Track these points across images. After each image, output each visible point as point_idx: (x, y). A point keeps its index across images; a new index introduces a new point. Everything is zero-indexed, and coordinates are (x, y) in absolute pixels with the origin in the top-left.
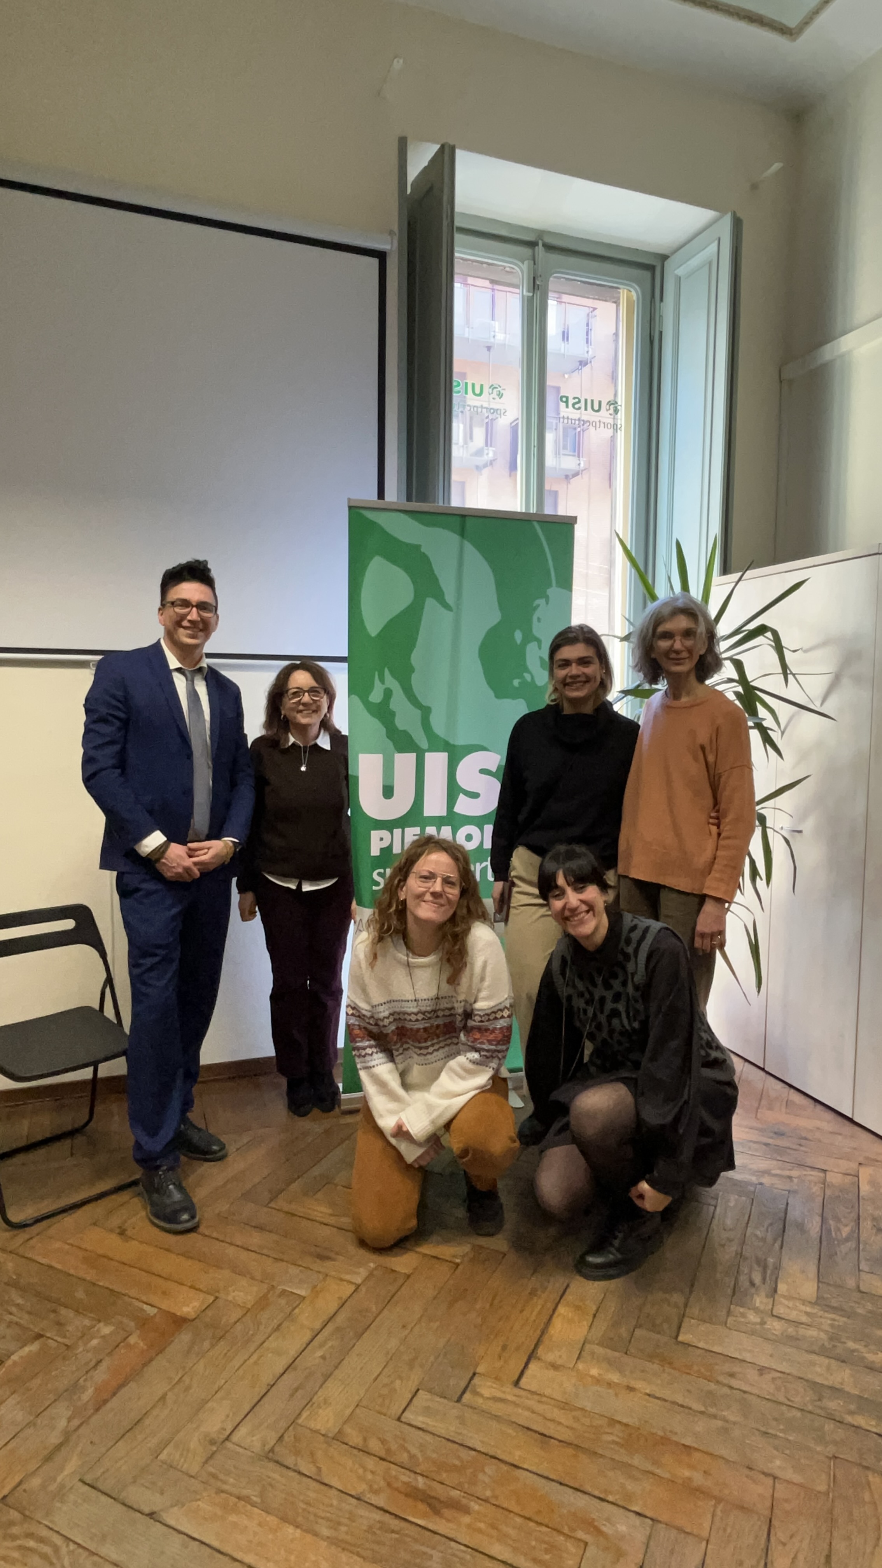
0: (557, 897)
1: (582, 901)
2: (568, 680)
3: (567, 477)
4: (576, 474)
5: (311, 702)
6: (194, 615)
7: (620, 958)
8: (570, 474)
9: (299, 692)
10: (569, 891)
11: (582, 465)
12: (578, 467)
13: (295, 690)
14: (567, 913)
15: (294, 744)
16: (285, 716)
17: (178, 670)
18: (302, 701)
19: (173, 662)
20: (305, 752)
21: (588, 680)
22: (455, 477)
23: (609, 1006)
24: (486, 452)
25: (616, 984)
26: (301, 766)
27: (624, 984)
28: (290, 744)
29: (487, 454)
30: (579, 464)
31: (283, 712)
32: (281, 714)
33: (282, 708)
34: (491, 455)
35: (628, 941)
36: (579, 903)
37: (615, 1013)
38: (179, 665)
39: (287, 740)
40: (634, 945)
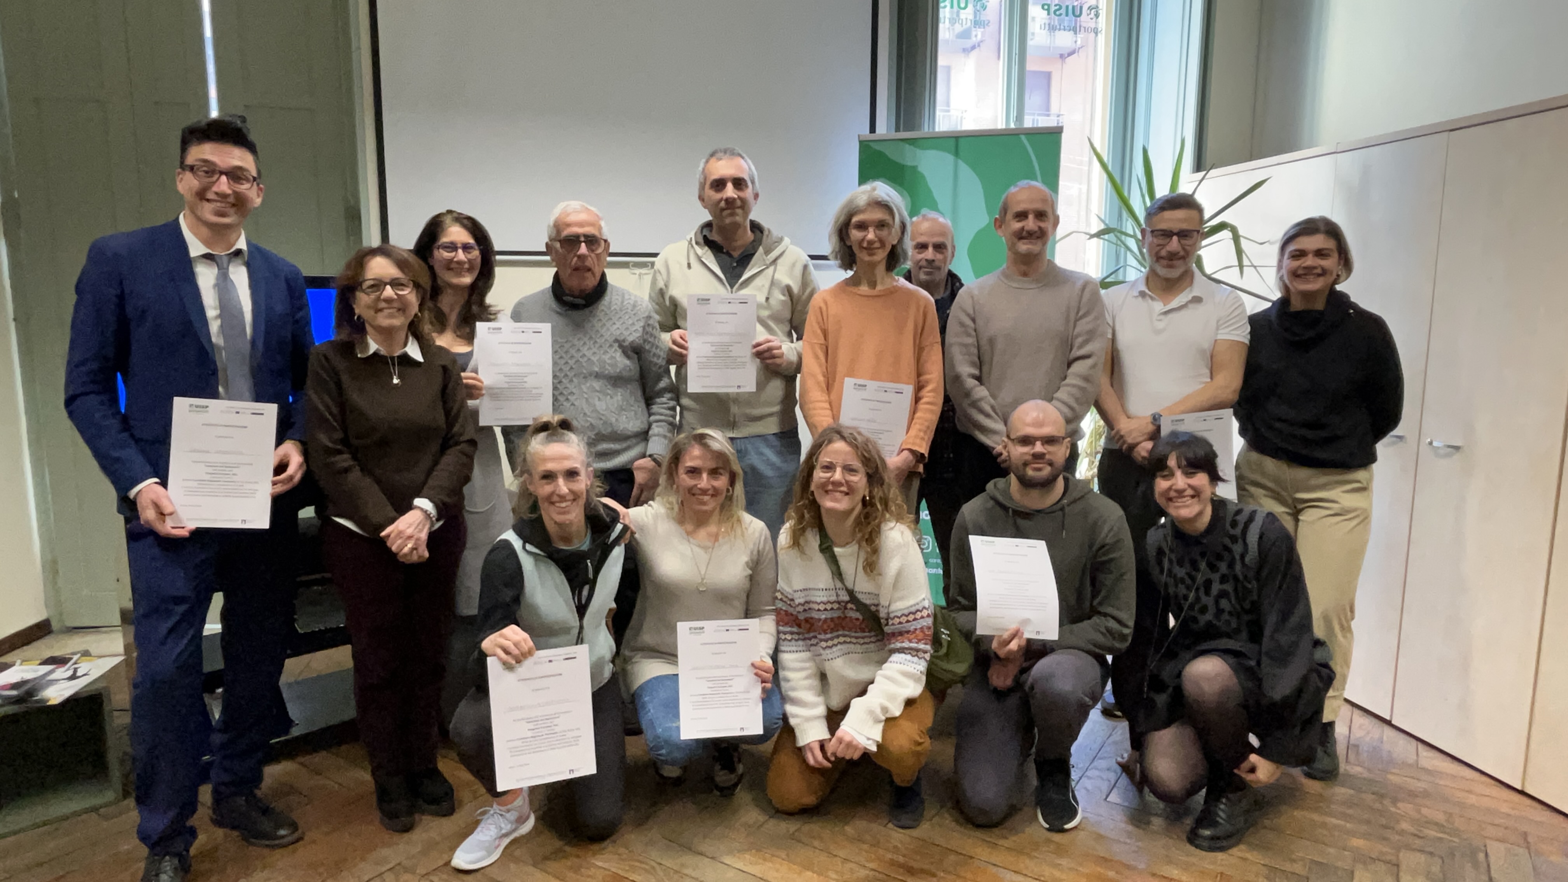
0: (1165, 477)
1: (1190, 486)
2: (1300, 272)
3: (1062, 56)
4: (1070, 54)
5: (395, 297)
6: (223, 185)
7: (1227, 541)
8: (1065, 52)
9: (379, 285)
10: (1179, 474)
11: (1079, 42)
12: (1074, 45)
13: (372, 282)
14: (1172, 494)
15: (375, 354)
16: (359, 317)
17: (208, 257)
18: (382, 297)
19: (196, 248)
20: (394, 365)
21: (1324, 272)
22: (941, 61)
23: (1216, 588)
24: (974, 33)
25: (1223, 567)
26: (392, 379)
27: (1231, 565)
28: (371, 352)
29: (976, 36)
30: (1076, 42)
31: (357, 311)
32: (354, 314)
33: (354, 306)
34: (979, 37)
35: (1234, 524)
36: (1186, 486)
37: (1223, 594)
38: (204, 250)
39: (366, 346)
40: (1241, 526)
